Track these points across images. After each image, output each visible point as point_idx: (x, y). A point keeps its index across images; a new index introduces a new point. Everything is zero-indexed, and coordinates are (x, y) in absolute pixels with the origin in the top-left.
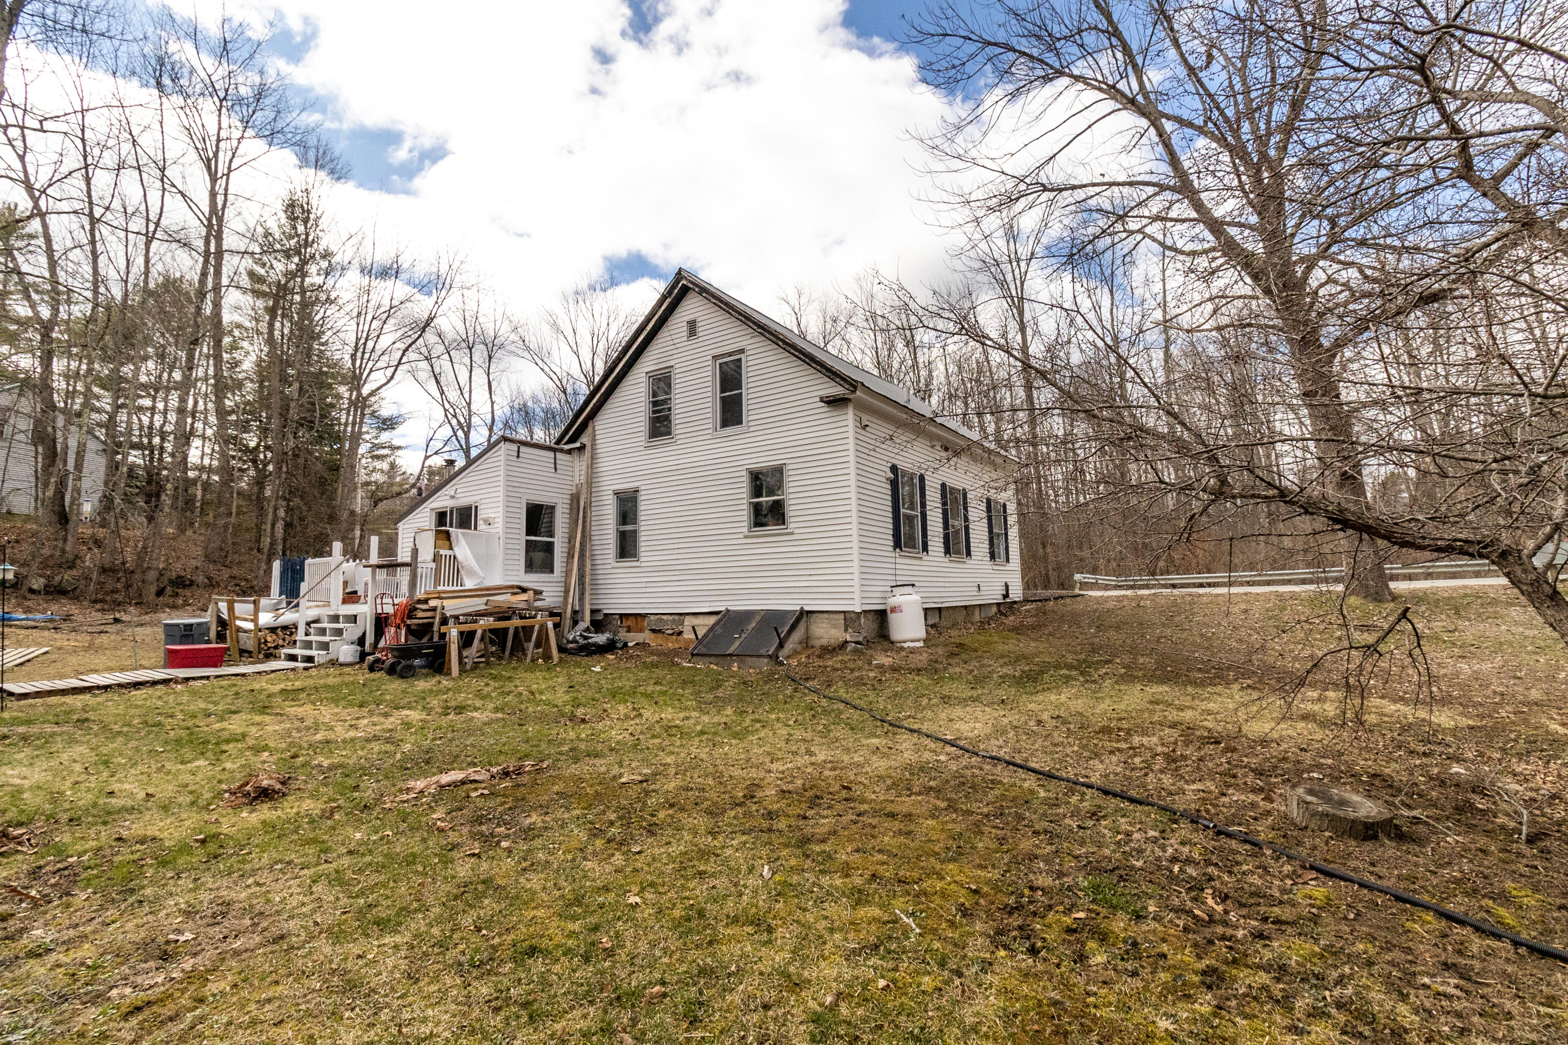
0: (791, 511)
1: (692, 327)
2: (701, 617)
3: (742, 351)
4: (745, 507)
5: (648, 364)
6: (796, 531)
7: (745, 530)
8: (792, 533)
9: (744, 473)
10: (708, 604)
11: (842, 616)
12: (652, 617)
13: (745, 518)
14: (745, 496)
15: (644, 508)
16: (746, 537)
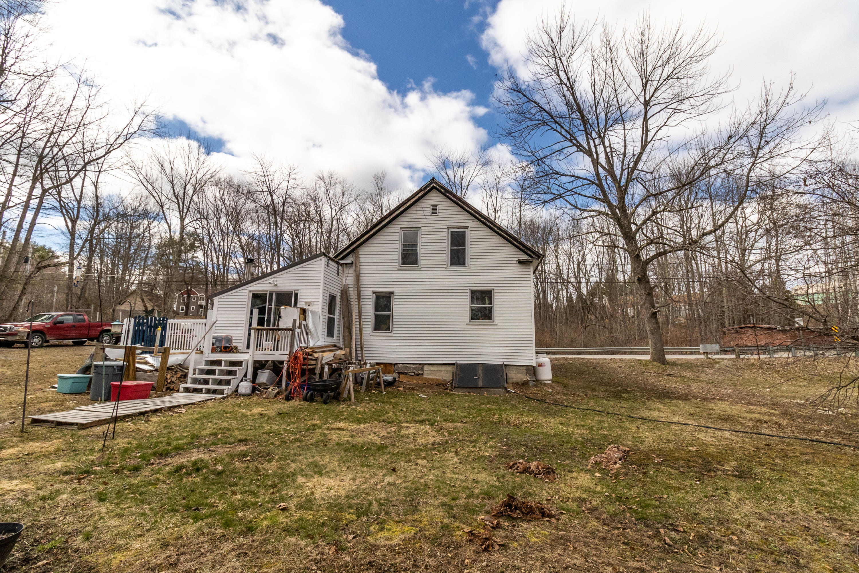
0: (496, 313)
1: (434, 210)
2: (435, 366)
3: (467, 227)
4: (468, 309)
5: (403, 222)
6: (499, 324)
7: (468, 321)
8: (496, 325)
9: (468, 291)
10: (442, 359)
11: (525, 368)
12: (399, 366)
13: (468, 315)
14: (468, 303)
15: (397, 303)
16: (467, 324)
